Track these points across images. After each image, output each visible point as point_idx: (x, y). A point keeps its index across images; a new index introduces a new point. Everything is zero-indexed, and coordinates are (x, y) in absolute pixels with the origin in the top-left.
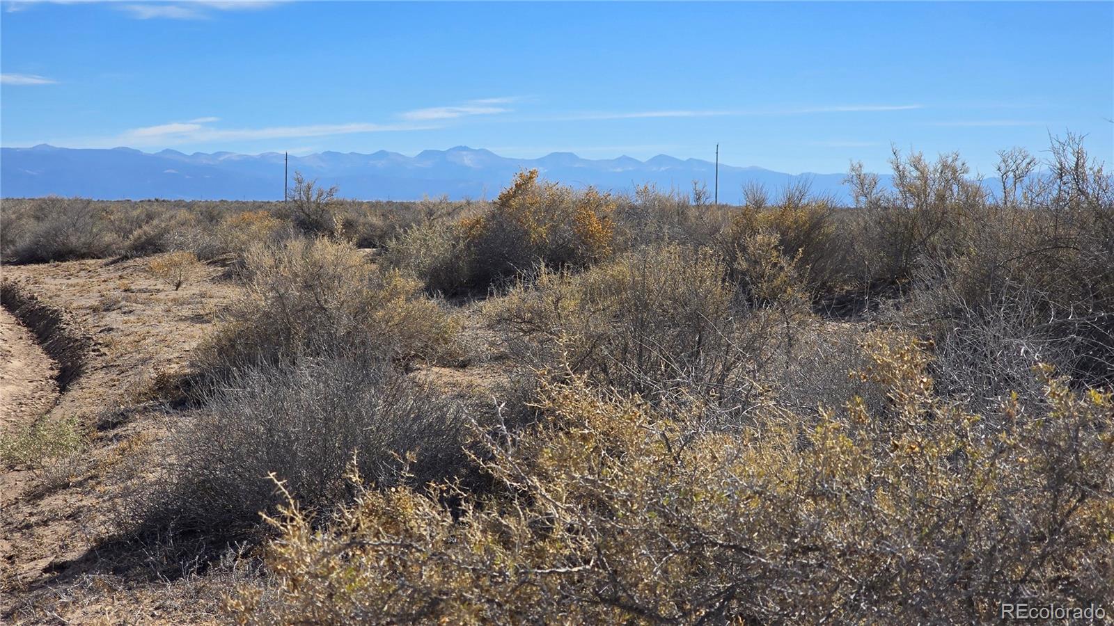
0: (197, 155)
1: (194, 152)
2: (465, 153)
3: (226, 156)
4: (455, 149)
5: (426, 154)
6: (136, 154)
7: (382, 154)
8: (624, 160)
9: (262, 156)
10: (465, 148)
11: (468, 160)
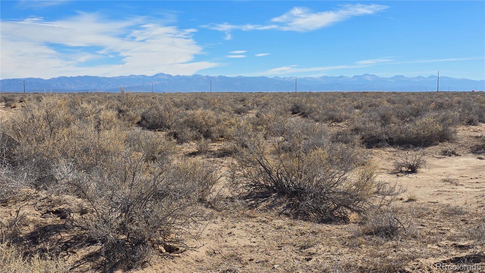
0: (284, 78)
1: (284, 77)
2: (367, 76)
3: (293, 78)
4: (365, 74)
5: (355, 77)
6: (266, 78)
7: (341, 77)
8: (419, 77)
9: (304, 78)
10: (368, 75)
11: (368, 78)
